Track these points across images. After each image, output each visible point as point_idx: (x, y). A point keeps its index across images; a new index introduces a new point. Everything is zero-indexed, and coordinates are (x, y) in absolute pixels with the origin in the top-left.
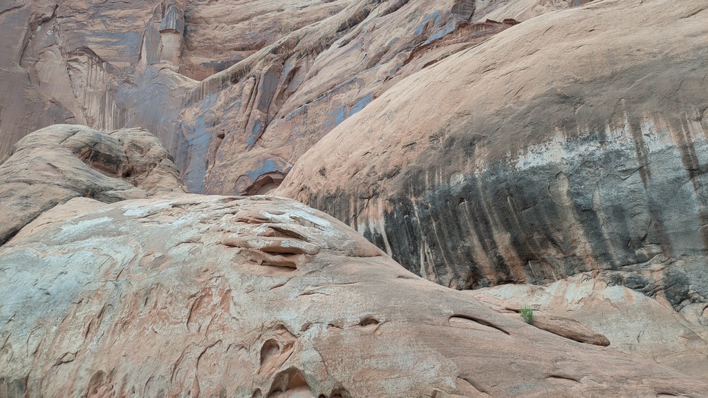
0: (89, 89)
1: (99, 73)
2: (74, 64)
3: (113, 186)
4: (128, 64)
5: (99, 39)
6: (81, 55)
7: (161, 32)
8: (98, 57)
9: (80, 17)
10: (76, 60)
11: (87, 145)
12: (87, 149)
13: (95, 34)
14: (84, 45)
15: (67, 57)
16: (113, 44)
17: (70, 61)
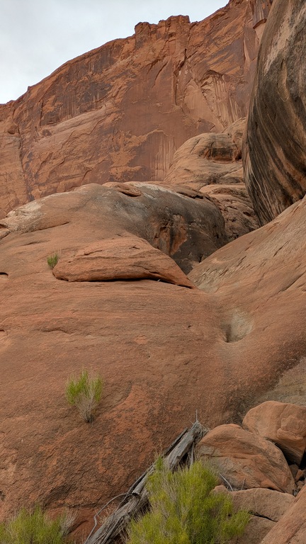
0: (219, 101)
1: (222, 85)
2: (206, 87)
3: (228, 170)
4: (238, 68)
5: (216, 60)
6: (208, 78)
7: (254, 28)
8: (218, 73)
9: (200, 50)
10: (206, 84)
11: (207, 147)
12: (208, 149)
13: (212, 57)
14: (208, 69)
15: (200, 85)
16: (225, 58)
17: (203, 86)
